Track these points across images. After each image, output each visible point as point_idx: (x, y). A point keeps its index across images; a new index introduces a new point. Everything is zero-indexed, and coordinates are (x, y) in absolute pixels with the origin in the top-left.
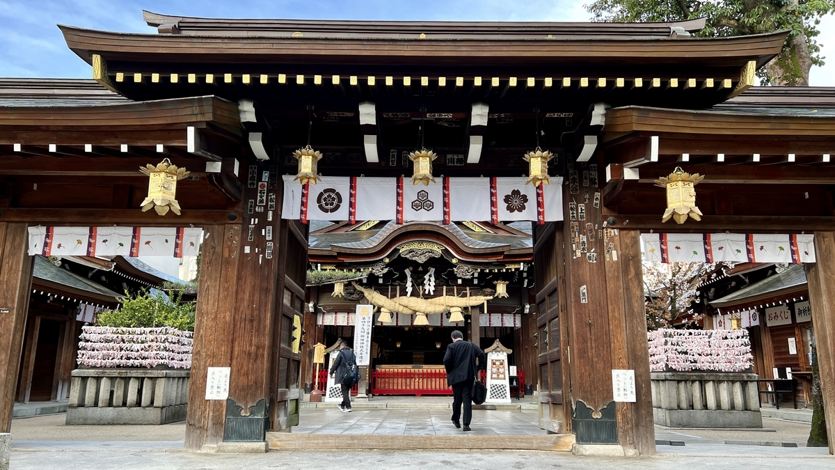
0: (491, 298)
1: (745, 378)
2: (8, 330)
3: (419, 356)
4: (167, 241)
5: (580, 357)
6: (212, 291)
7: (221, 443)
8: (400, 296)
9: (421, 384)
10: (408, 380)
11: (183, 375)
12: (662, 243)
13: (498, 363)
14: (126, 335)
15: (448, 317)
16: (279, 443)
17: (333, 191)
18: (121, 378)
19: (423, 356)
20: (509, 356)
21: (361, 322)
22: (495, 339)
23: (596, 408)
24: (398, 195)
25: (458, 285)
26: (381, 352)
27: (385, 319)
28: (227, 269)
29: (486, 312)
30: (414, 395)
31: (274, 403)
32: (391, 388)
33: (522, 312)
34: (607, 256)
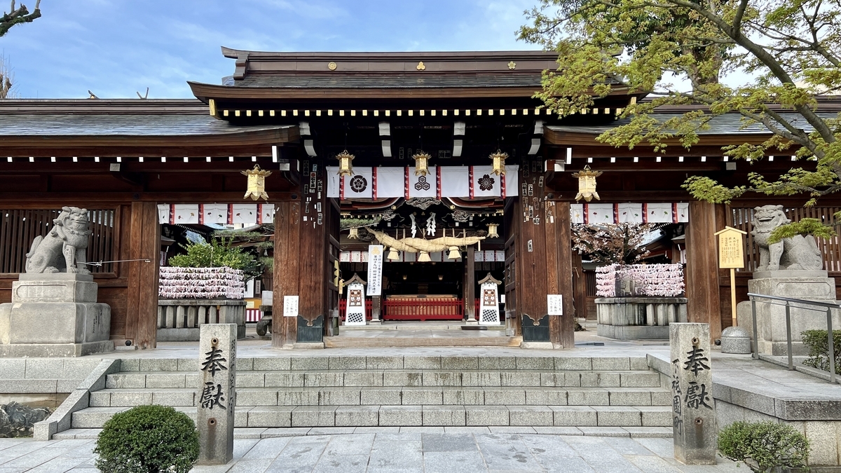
0: (484, 238)
1: (678, 302)
2: (152, 273)
3: (423, 287)
4: (251, 213)
5: (526, 287)
6: (283, 246)
7: (295, 343)
8: (406, 237)
9: (425, 311)
10: (414, 307)
11: (238, 304)
12: (584, 210)
13: (489, 292)
14: (194, 273)
15: (448, 254)
16: (332, 343)
17: (361, 177)
18: (192, 306)
19: (427, 288)
20: (499, 286)
21: (373, 258)
22: (488, 272)
23: (536, 319)
24: (406, 179)
25: (456, 228)
26: (390, 284)
27: (393, 256)
28: (292, 231)
29: (479, 250)
30: (419, 320)
31: (326, 318)
32: (400, 314)
34: (547, 220)
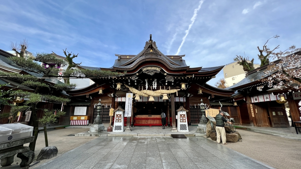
0: (179, 90)
8: (143, 90)
9: (151, 122)
10: (147, 121)
13: (183, 116)
15: (161, 98)
20: (187, 113)
21: (128, 100)
22: (181, 106)
25: (166, 86)
27: (138, 99)
29: (177, 96)
30: (149, 126)
32: (141, 123)
33: (186, 97)
